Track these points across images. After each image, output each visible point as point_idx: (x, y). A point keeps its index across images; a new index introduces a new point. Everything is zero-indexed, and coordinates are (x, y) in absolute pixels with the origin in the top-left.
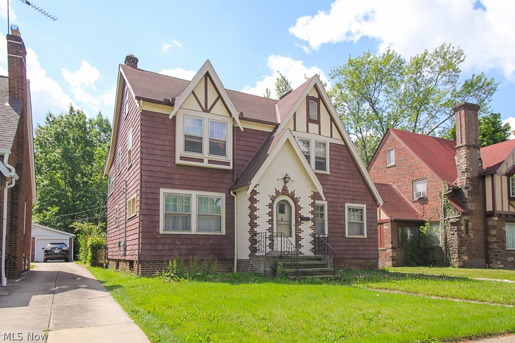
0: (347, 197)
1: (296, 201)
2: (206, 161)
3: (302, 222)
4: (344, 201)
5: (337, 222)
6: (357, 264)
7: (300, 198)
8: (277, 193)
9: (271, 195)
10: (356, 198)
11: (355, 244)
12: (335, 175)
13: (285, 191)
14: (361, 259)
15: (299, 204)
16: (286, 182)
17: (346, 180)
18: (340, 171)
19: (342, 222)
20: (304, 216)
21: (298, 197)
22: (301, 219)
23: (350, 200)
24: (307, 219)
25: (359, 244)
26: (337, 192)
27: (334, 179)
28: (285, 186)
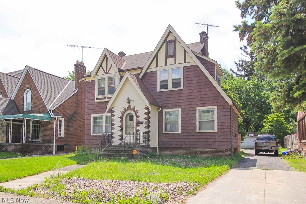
0: (198, 103)
1: (136, 112)
2: (107, 98)
3: (139, 125)
4: (195, 106)
5: (189, 122)
6: (207, 153)
7: (138, 110)
8: (125, 109)
9: (121, 111)
10: (207, 102)
11: (205, 137)
12: (188, 88)
13: (129, 108)
14: (211, 148)
15: (137, 114)
16: (129, 103)
17: (198, 90)
18: (192, 85)
19: (193, 122)
20: (141, 121)
21: (137, 110)
22: (139, 123)
23: (201, 105)
24: (142, 123)
25: (209, 137)
26: (190, 100)
27: (187, 91)
28: (129, 105)
